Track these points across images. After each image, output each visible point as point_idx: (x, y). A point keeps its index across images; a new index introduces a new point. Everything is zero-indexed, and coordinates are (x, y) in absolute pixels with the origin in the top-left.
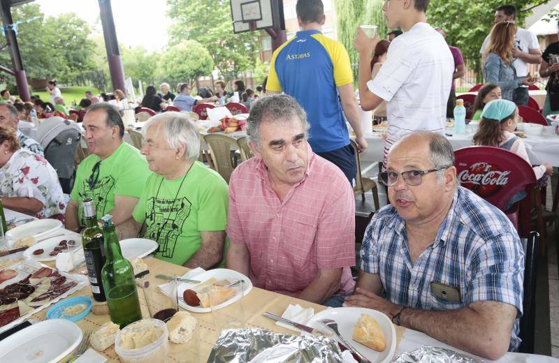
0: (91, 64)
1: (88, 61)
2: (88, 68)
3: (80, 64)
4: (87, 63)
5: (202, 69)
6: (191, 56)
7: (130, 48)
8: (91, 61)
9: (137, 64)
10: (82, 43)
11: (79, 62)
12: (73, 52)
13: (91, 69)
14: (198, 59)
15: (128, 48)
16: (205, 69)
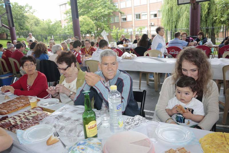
0: (27, 27)
1: (25, 26)
2: (25, 29)
3: (22, 27)
4: (25, 27)
5: (91, 30)
6: (85, 24)
7: (43, 20)
8: (27, 26)
9: (47, 28)
10: (23, 17)
11: (21, 26)
12: (18, 21)
13: (27, 29)
14: (89, 25)
15: (42, 20)
16: (92, 30)
